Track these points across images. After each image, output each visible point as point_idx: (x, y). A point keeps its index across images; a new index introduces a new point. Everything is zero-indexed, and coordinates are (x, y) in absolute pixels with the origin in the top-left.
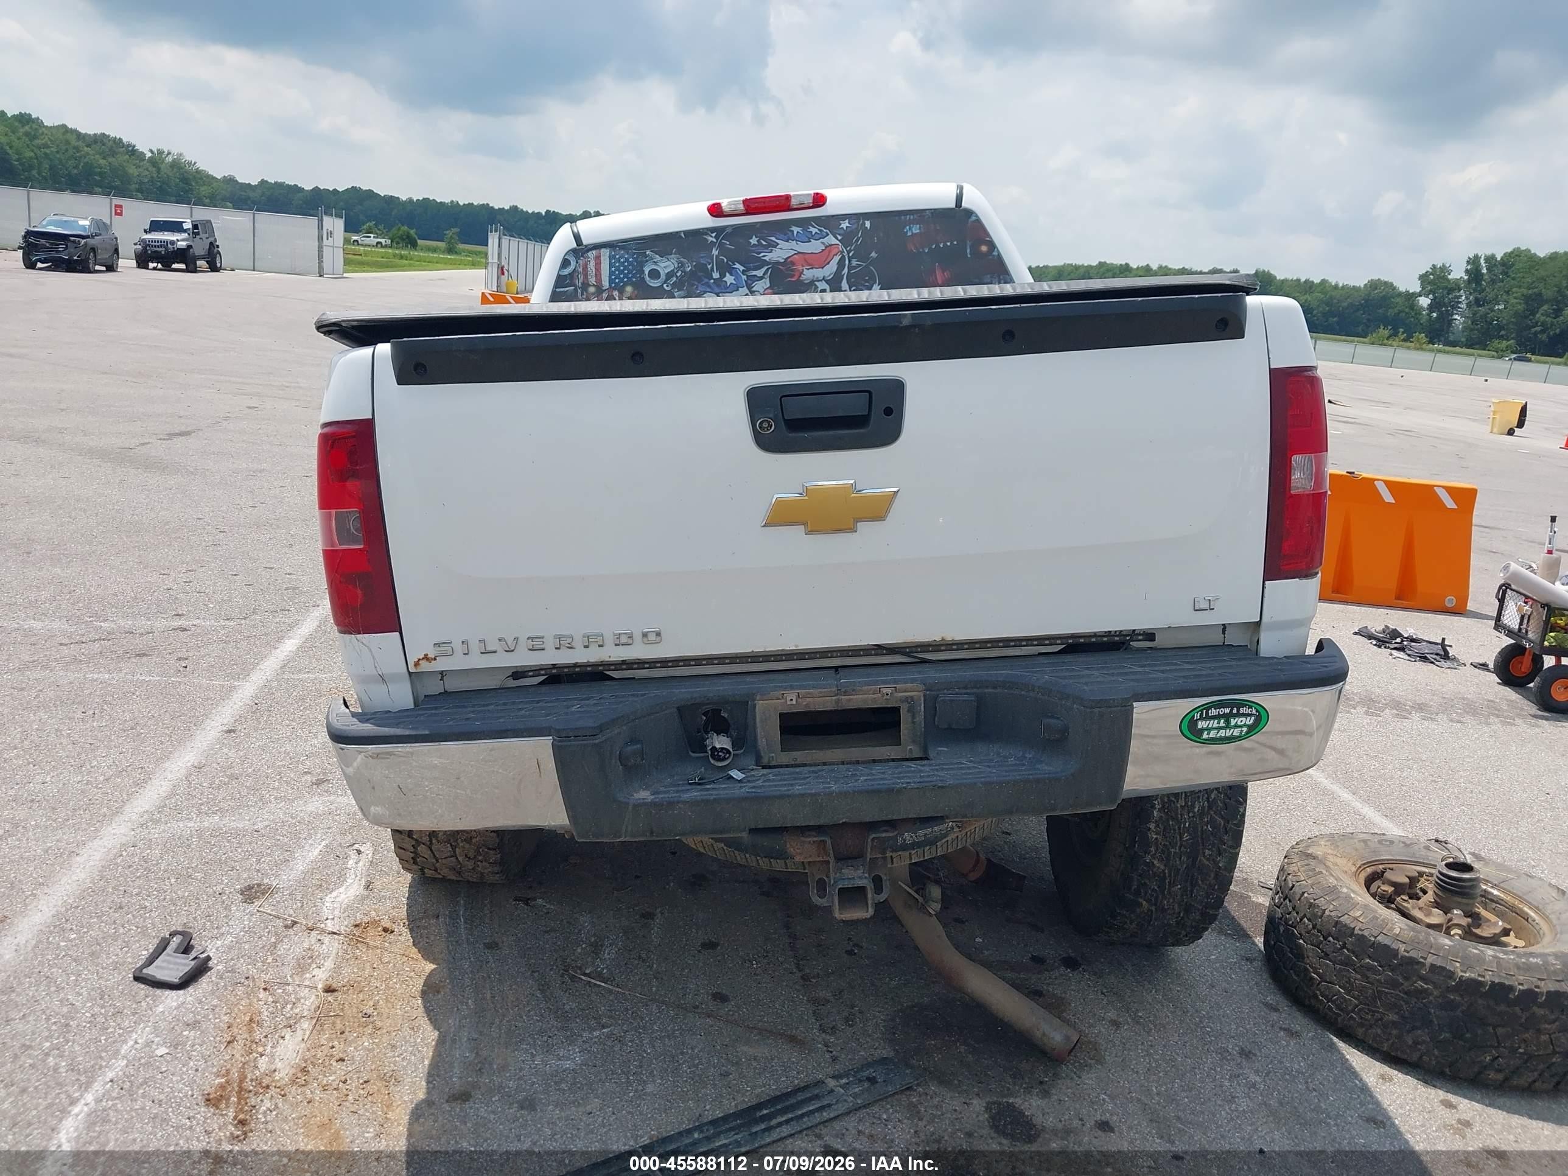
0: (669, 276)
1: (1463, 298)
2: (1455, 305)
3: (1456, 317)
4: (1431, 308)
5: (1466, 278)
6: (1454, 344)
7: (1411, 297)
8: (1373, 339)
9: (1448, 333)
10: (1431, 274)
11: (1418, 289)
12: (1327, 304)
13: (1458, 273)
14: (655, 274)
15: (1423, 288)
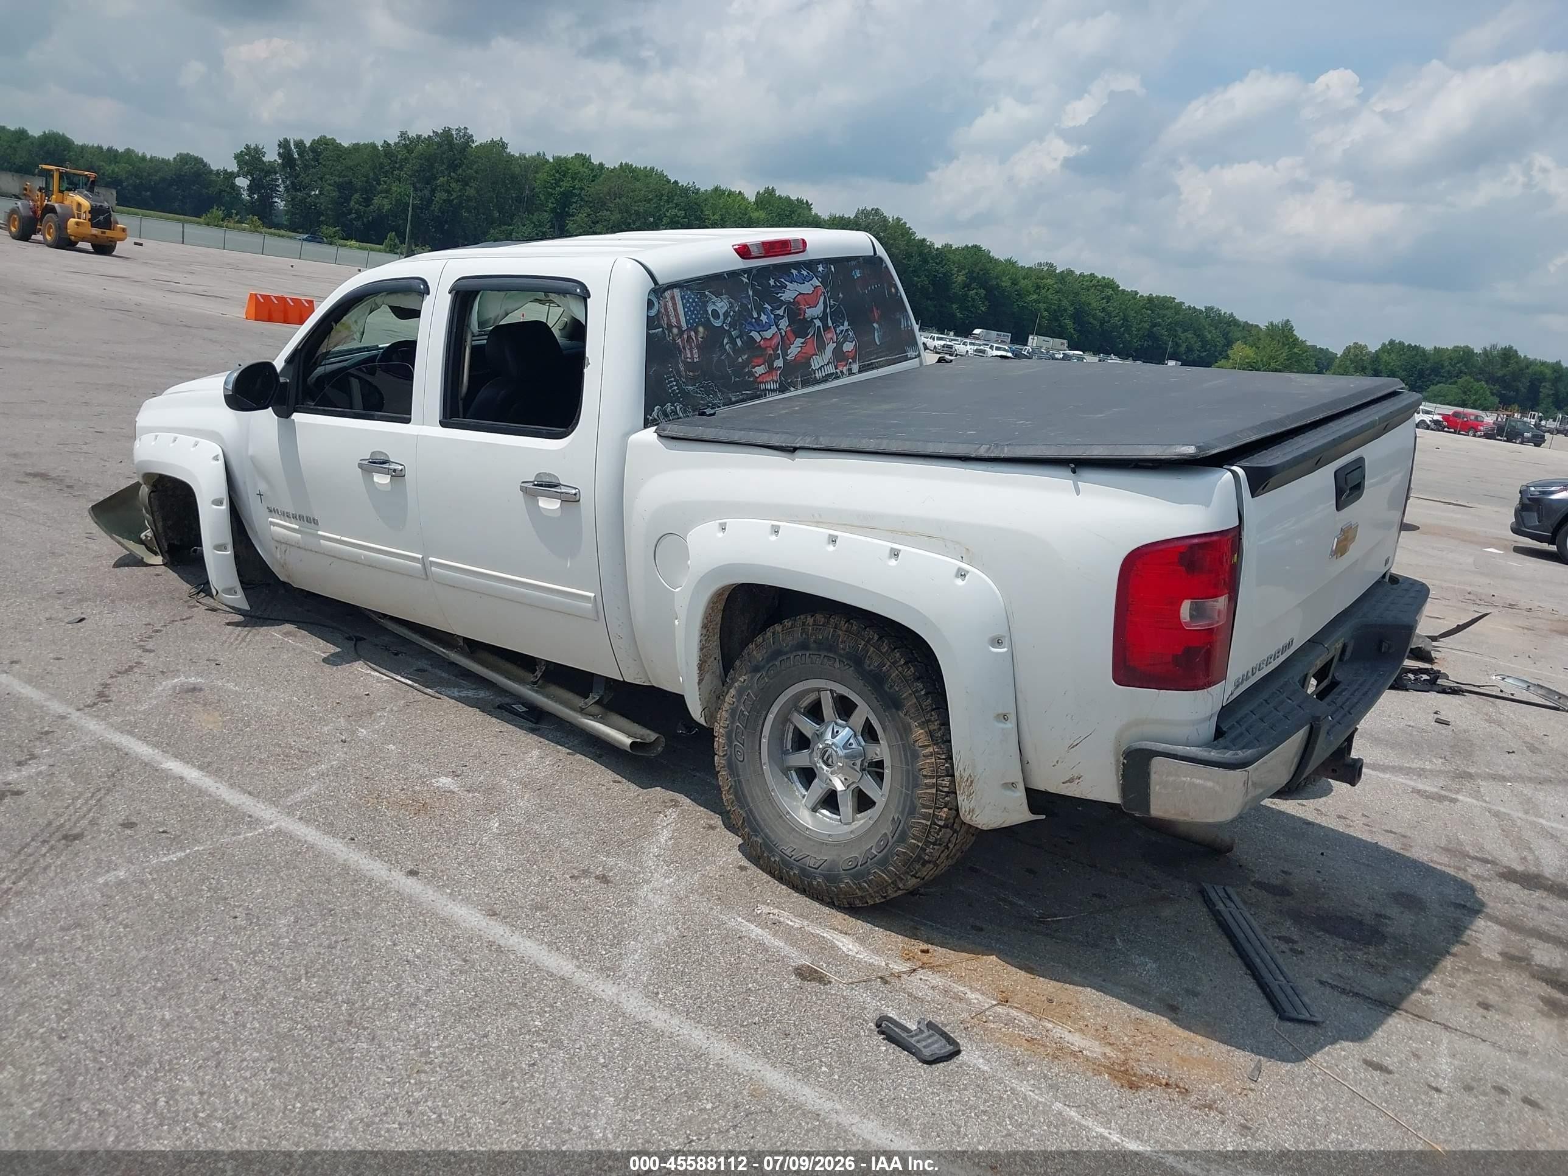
0: (726, 314)
1: (280, 181)
2: (274, 189)
3: (276, 200)
4: (251, 189)
5: (280, 161)
6: (278, 226)
7: (231, 176)
8: (208, 220)
9: (271, 215)
10: (246, 154)
11: (236, 169)
12: (136, 176)
13: (272, 156)
14: (716, 314)
15: (240, 168)
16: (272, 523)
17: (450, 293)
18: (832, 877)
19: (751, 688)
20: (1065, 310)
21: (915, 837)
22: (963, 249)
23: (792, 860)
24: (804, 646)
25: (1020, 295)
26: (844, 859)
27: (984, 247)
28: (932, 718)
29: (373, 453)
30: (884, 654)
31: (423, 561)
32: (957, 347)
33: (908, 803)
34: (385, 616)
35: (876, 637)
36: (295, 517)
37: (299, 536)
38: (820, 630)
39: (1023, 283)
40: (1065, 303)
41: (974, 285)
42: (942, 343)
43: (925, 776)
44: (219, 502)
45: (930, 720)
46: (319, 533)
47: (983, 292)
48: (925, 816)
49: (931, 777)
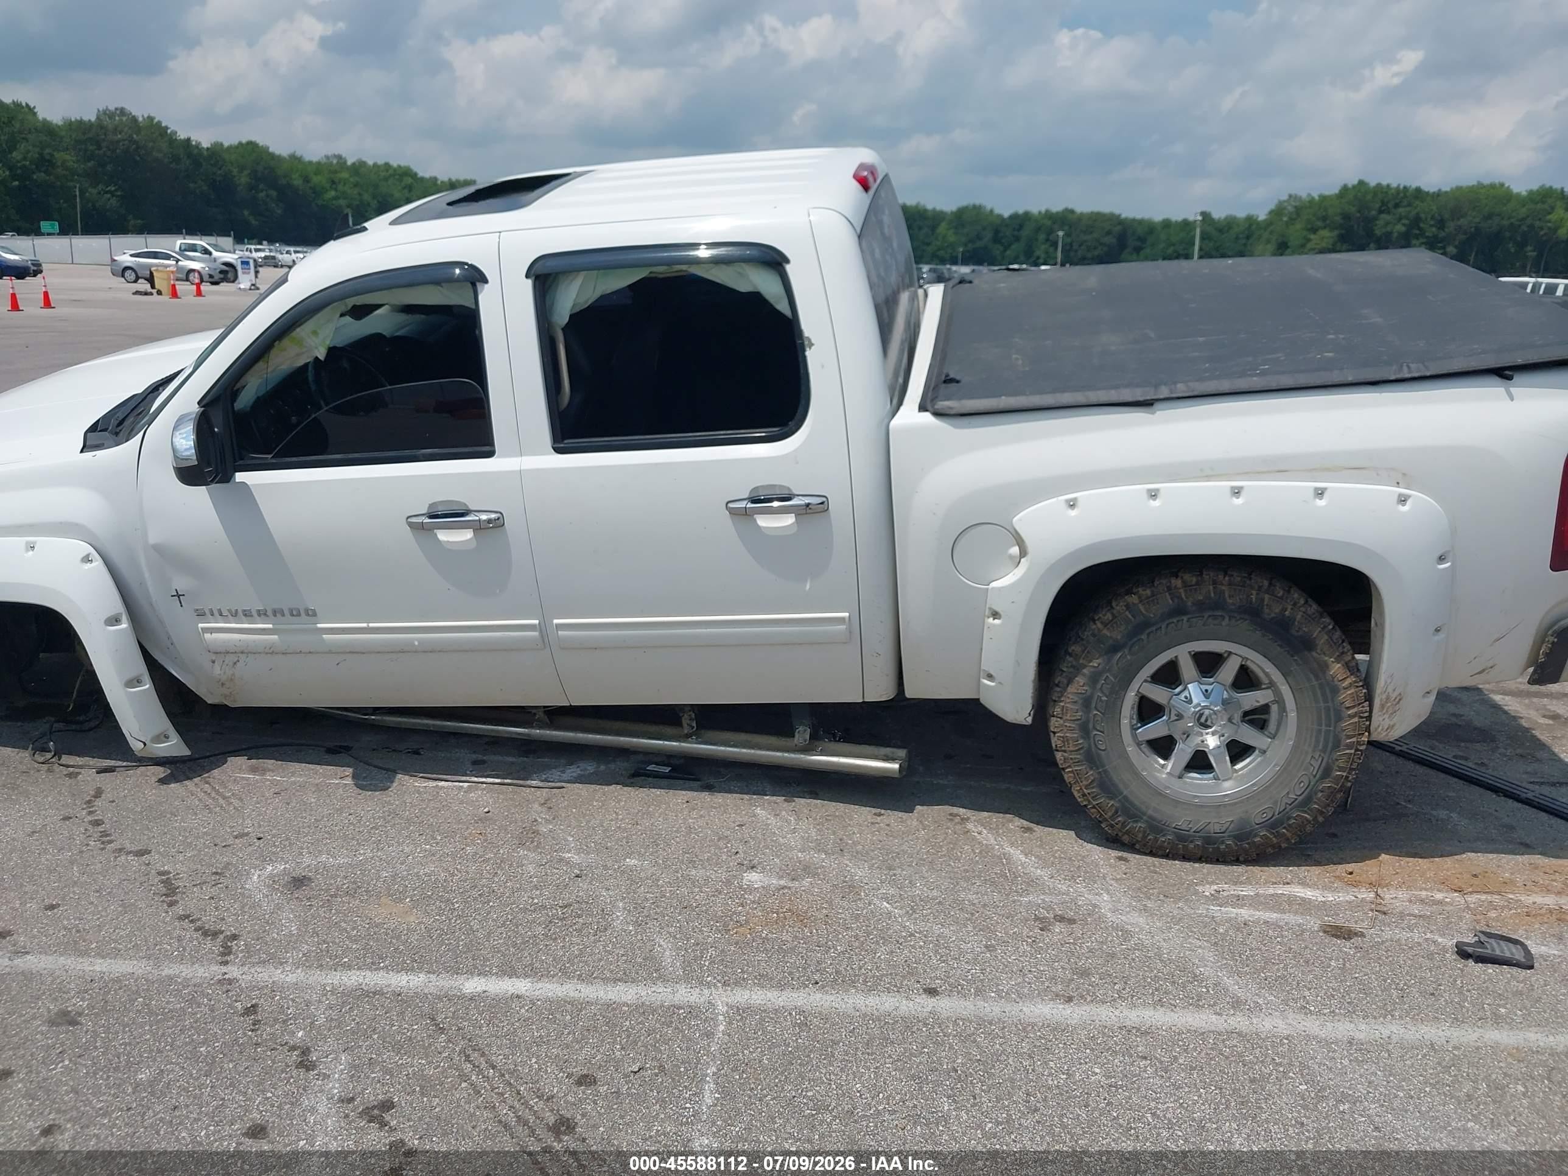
16: (205, 630)
17: (527, 276)
18: (1242, 835)
19: (1109, 671)
20: (369, 205)
21: (1341, 769)
22: (237, 147)
23: (1191, 833)
24: (1179, 611)
25: (317, 192)
26: (1258, 814)
27: (261, 141)
28: (1345, 650)
29: (431, 506)
30: (1281, 598)
31: (542, 628)
32: (280, 257)
33: (1331, 739)
34: (376, 710)
35: (1266, 583)
36: (262, 614)
37: (276, 637)
38: (1196, 589)
39: (316, 179)
40: (366, 197)
41: (261, 186)
42: (262, 254)
43: (1348, 708)
44: (115, 620)
45: (1343, 653)
46: (319, 626)
47: (274, 193)
48: (1349, 746)
49: (1354, 707)
